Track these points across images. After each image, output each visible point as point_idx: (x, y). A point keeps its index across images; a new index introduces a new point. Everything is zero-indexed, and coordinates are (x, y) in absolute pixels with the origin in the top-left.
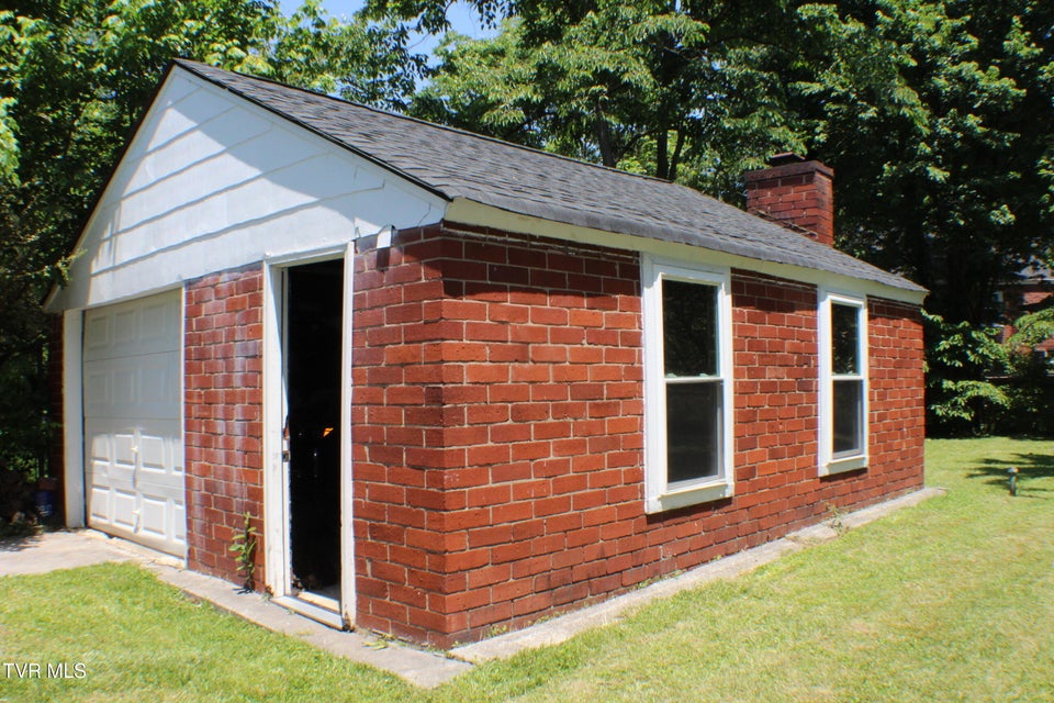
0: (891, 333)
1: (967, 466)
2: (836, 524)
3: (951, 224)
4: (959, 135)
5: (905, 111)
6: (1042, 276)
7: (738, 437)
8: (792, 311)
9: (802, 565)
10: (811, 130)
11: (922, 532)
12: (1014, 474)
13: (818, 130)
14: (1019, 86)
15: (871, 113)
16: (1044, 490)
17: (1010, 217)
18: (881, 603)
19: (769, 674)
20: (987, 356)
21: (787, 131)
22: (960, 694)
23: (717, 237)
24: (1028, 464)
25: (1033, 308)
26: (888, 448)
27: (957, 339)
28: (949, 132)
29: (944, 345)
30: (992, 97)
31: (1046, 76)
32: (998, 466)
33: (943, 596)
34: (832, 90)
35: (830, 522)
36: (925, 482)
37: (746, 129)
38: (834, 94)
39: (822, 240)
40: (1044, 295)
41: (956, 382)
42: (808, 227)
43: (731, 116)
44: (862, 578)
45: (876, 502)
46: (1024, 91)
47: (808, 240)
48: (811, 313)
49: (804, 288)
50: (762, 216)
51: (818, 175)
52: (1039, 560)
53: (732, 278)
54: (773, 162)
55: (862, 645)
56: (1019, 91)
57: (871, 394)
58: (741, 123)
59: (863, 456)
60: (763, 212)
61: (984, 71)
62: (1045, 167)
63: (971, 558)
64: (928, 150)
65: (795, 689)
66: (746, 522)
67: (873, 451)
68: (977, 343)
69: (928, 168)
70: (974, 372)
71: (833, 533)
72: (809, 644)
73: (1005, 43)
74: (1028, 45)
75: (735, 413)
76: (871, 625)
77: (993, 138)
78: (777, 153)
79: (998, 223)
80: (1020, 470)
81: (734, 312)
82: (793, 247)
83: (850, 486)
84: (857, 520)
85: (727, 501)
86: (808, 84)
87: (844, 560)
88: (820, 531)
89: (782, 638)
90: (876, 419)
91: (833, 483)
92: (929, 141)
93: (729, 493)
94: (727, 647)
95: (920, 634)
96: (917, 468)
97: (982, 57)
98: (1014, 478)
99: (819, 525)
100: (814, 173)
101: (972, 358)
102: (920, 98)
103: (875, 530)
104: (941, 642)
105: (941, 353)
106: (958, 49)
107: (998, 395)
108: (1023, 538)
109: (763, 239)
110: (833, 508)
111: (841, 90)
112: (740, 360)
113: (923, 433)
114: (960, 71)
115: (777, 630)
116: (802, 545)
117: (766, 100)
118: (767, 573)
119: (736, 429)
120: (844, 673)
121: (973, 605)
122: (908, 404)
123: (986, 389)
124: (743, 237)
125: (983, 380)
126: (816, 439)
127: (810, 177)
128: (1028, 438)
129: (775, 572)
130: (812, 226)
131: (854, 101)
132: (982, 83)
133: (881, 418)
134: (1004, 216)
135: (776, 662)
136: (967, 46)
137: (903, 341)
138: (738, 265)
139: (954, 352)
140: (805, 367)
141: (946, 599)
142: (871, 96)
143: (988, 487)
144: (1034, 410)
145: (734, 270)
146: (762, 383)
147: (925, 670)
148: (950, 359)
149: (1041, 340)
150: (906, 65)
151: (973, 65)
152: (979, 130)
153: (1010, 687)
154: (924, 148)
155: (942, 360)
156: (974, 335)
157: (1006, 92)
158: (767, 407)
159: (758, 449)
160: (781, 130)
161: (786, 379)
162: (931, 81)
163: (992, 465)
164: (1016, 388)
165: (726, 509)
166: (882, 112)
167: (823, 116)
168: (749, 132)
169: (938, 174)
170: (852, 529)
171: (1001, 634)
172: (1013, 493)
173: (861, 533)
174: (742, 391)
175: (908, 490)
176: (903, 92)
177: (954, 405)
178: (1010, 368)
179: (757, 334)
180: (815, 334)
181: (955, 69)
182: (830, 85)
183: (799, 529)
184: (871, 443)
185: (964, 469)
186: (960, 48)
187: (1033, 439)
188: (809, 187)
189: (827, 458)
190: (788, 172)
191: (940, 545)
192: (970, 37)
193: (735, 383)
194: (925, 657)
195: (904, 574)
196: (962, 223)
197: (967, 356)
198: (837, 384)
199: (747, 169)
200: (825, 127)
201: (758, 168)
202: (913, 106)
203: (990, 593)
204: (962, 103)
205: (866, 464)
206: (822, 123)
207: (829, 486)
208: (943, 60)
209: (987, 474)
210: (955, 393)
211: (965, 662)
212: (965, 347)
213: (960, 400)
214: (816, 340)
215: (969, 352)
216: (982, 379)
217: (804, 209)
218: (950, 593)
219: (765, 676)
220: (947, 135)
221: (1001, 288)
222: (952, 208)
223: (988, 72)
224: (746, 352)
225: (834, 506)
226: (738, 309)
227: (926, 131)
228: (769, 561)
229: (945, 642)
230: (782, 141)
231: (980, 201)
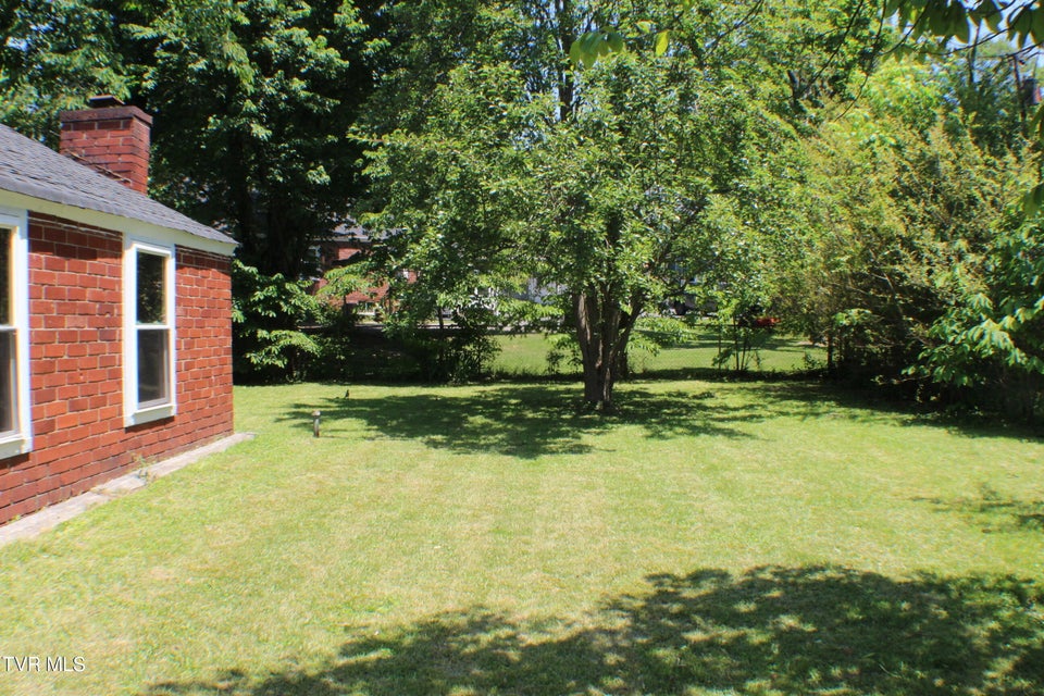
0: (199, 283)
1: (277, 411)
2: (143, 473)
3: (271, 180)
4: (284, 96)
5: (232, 66)
6: (353, 234)
7: (35, 389)
8: (94, 258)
9: (105, 518)
10: (139, 75)
11: (228, 476)
12: (316, 417)
13: (146, 76)
14: (343, 58)
15: (201, 64)
16: (345, 430)
17: (326, 178)
18: (182, 548)
19: (66, 632)
20: (299, 307)
21: (111, 73)
22: (255, 627)
23: (13, 178)
24: (334, 407)
25: (344, 263)
26: (196, 397)
27: (271, 291)
28: (274, 92)
29: (259, 295)
30: (318, 63)
31: (369, 51)
32: (307, 410)
33: (242, 536)
34: (165, 37)
35: (137, 472)
36: (235, 427)
37: (68, 66)
38: (166, 42)
39: (136, 188)
40: (354, 252)
41: (270, 332)
42: (123, 174)
43: (53, 51)
44: (165, 525)
45: (185, 450)
46: (348, 62)
47: (122, 187)
48: (115, 261)
49: (108, 236)
50: (76, 159)
51: (136, 121)
52: (333, 495)
53: (29, 221)
54: (95, 104)
55: (161, 592)
56: (342, 62)
57: (178, 343)
58: (61, 59)
59: (169, 404)
60: (77, 155)
61: (314, 40)
62: (355, 133)
63: (272, 498)
64: (254, 107)
65: (93, 644)
66: (46, 477)
67: (180, 399)
68: (289, 294)
69: (252, 125)
70: (286, 322)
71: (140, 483)
72: (108, 597)
73: (336, 15)
74: (356, 20)
75: (31, 363)
76: (172, 571)
77: (316, 102)
78: (100, 94)
79: (315, 182)
80: (322, 413)
81: (30, 258)
82: (101, 192)
83: (156, 434)
84: (165, 468)
85: (25, 457)
86: (141, 28)
87: (148, 510)
88: (127, 482)
89: (81, 594)
90: (183, 368)
91: (139, 433)
92: (254, 98)
93: (26, 448)
94: (23, 610)
95: (218, 574)
96: (226, 416)
97: (313, 25)
98: (317, 421)
99: (126, 476)
100: (131, 118)
101: (285, 309)
102: (250, 55)
103: (182, 478)
104: (238, 579)
105: (256, 304)
106: (292, 14)
107: (309, 344)
108: (320, 476)
109: (69, 183)
110: (139, 458)
111: (175, 39)
112: (36, 309)
113: (231, 380)
114: (291, 36)
115: (75, 587)
116: (107, 498)
117: (92, 38)
118: (69, 530)
119: (32, 381)
120: (143, 621)
121: (270, 541)
122: (216, 353)
123: (298, 338)
124: (46, 179)
125: (296, 329)
126: (121, 390)
127: (127, 122)
128: (337, 383)
129: (76, 528)
130: (127, 172)
131: (186, 51)
132: (310, 50)
133: (188, 367)
134: (320, 176)
135: (74, 619)
136: (300, 12)
137: (212, 291)
138: (35, 209)
139: (268, 303)
140: (108, 316)
141: (246, 538)
142: (202, 49)
143: (295, 430)
144: (342, 357)
145: (31, 214)
146: (61, 333)
147: (222, 608)
148: (264, 309)
149: (348, 292)
150: (238, 23)
151: (303, 32)
152: (303, 94)
153: (301, 614)
154: (249, 105)
155: (256, 311)
156: (288, 286)
157: (331, 61)
158: (66, 357)
159: (57, 401)
160: (104, 70)
161: (86, 329)
162: (261, 41)
163: (301, 410)
164: (325, 337)
165: (24, 465)
166: (211, 66)
167: (153, 62)
168: (70, 69)
169: (261, 132)
170: (159, 478)
171: (296, 567)
172: (317, 435)
173: (167, 481)
174: (37, 342)
175: (217, 437)
176: (233, 48)
177: (268, 354)
178: (321, 319)
179: (55, 282)
180: (119, 283)
181: (287, 32)
182: (163, 32)
183: (104, 482)
184: (178, 392)
185: (272, 414)
186: (294, 13)
187: (341, 385)
188: (126, 132)
189: (132, 408)
190: (106, 117)
191: (243, 488)
192: (304, 4)
193: (31, 332)
194: (222, 595)
195: (206, 517)
196: (281, 179)
197: (280, 307)
198: (142, 335)
199: (65, 108)
200: (154, 74)
201: (77, 108)
202: (241, 62)
203: (286, 529)
204: (290, 67)
205: (173, 413)
206: (151, 70)
207: (135, 436)
208: (277, 23)
209: (295, 418)
210: (268, 342)
211: (260, 596)
212: (279, 298)
213: (273, 349)
214: (120, 289)
215: (282, 303)
216: (294, 329)
217: (119, 155)
218: (249, 533)
219: (62, 635)
220: (272, 95)
221: (316, 244)
222: (272, 165)
223: (317, 41)
224: (43, 300)
225: (140, 456)
226: (34, 254)
227: (250, 89)
228: (71, 517)
229: (242, 580)
230: (105, 82)
231: (299, 160)
